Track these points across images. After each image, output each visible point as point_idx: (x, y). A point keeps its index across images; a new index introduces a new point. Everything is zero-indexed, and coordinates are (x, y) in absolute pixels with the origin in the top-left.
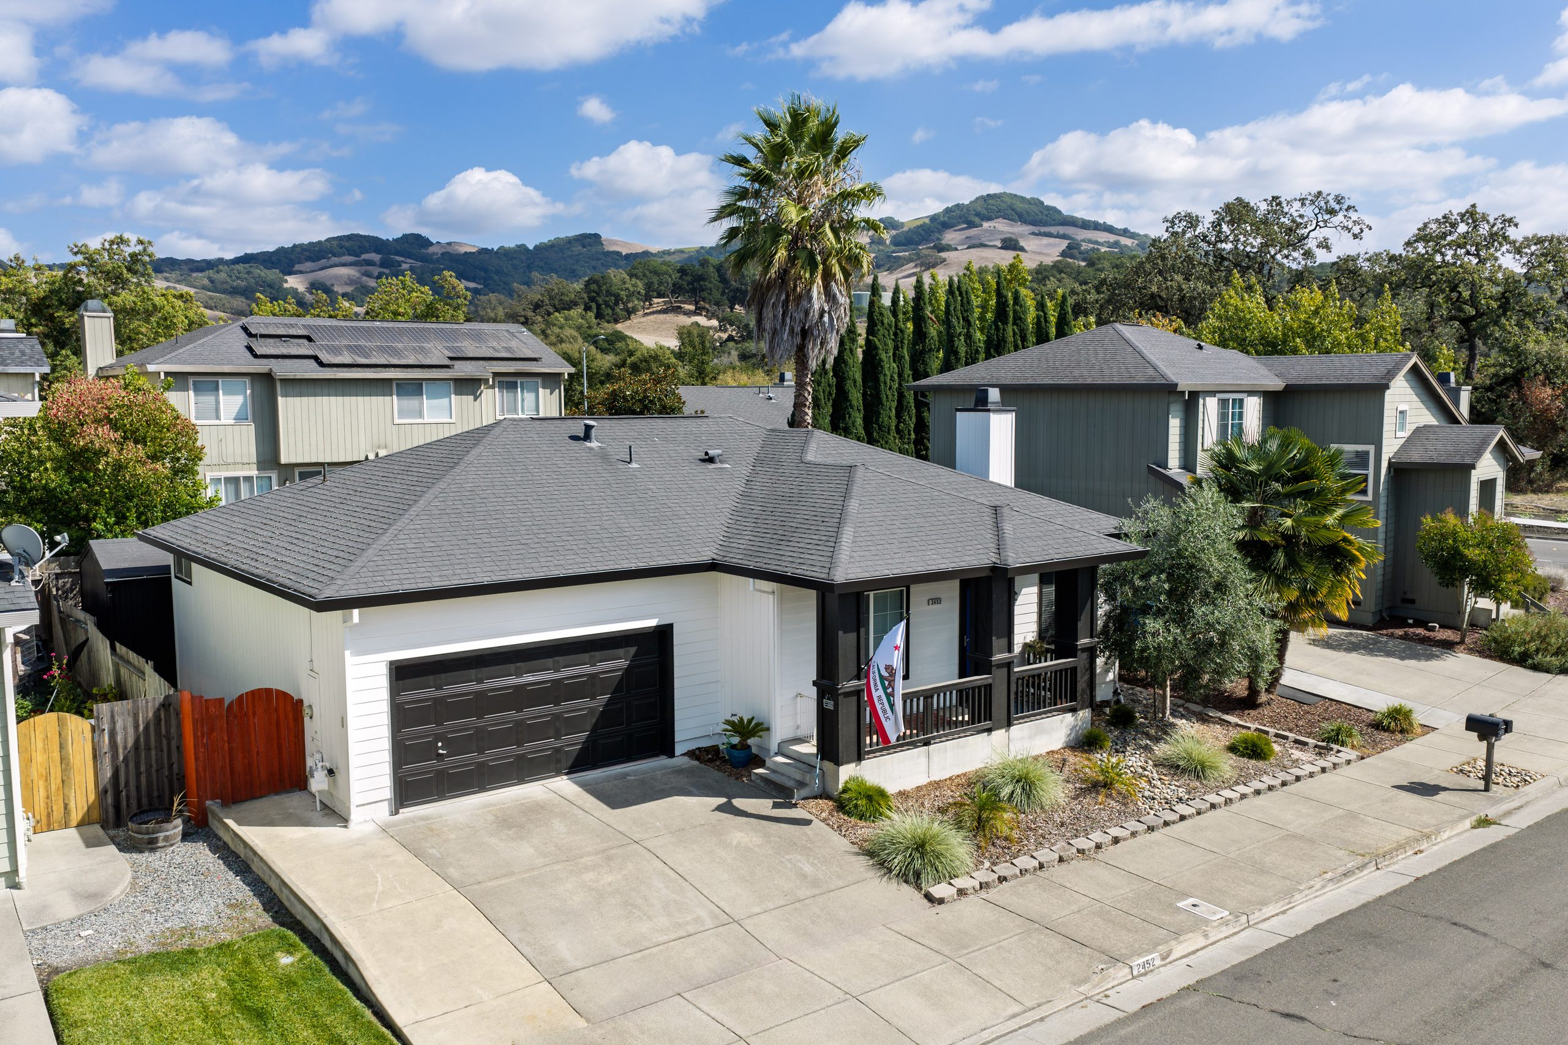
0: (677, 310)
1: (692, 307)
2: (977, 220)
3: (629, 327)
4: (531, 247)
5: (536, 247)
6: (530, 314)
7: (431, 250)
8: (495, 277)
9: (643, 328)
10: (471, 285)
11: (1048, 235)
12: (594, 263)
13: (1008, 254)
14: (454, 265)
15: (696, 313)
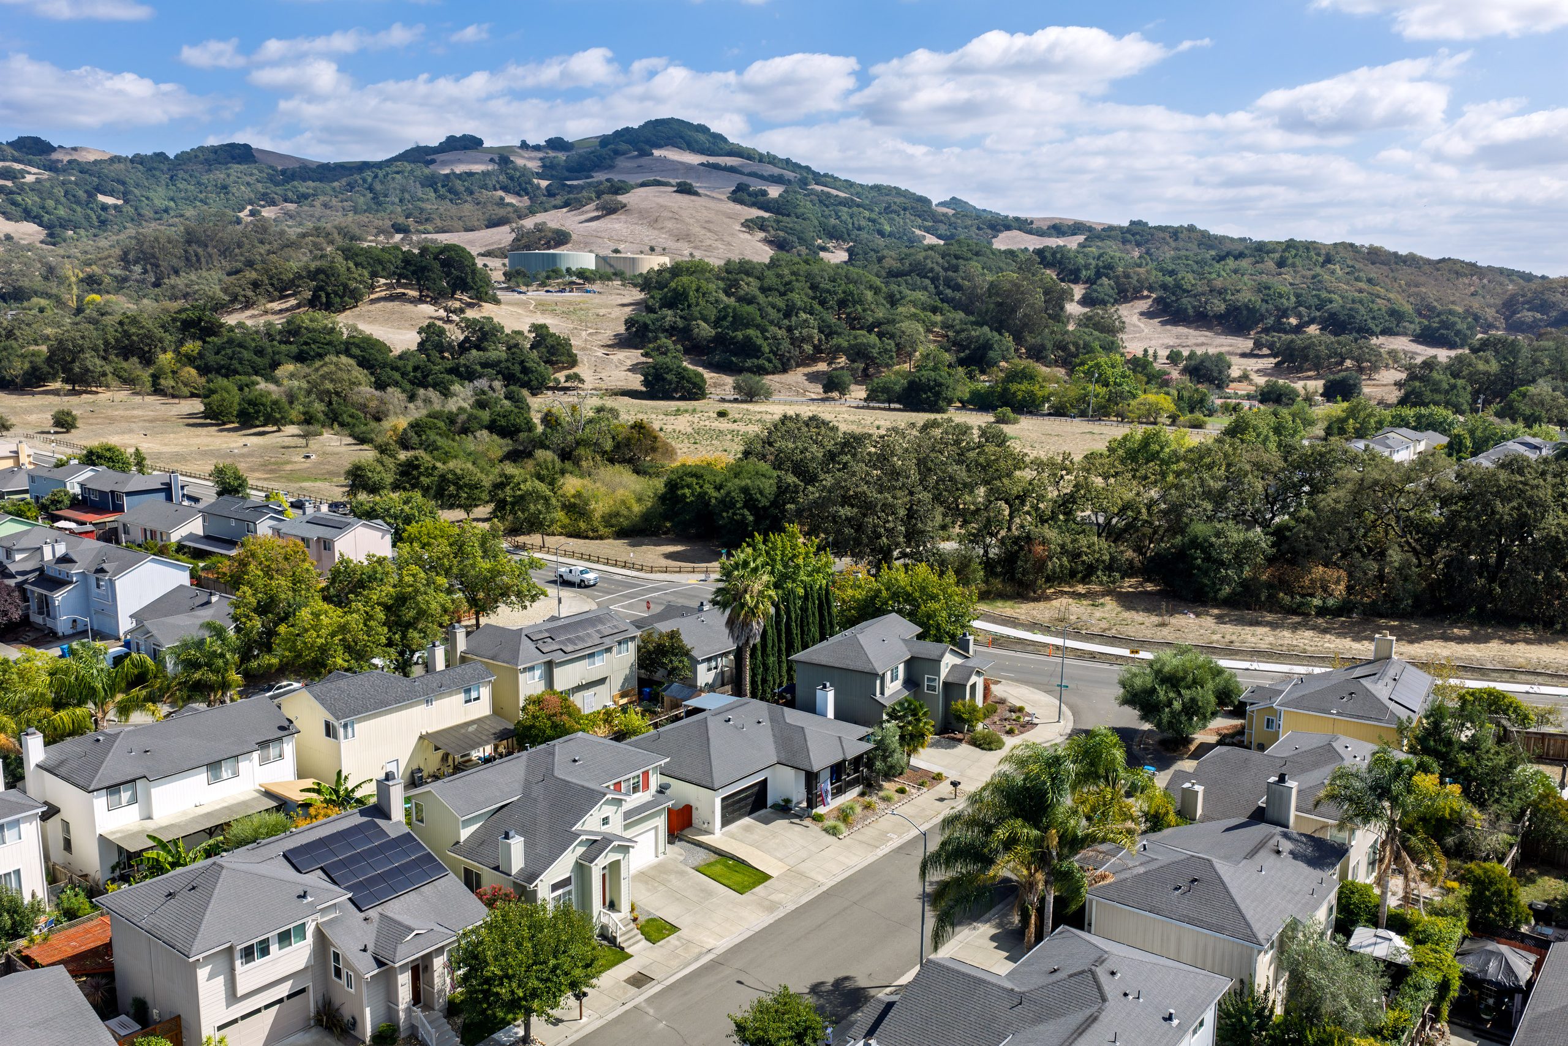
0: (401, 297)
1: (415, 294)
2: (646, 148)
3: (359, 316)
4: (172, 157)
5: (176, 157)
6: (250, 293)
7: (55, 156)
8: (137, 192)
9: (373, 320)
10: (109, 200)
11: (716, 167)
12: (248, 179)
13: (684, 200)
14: (87, 176)
15: (421, 300)
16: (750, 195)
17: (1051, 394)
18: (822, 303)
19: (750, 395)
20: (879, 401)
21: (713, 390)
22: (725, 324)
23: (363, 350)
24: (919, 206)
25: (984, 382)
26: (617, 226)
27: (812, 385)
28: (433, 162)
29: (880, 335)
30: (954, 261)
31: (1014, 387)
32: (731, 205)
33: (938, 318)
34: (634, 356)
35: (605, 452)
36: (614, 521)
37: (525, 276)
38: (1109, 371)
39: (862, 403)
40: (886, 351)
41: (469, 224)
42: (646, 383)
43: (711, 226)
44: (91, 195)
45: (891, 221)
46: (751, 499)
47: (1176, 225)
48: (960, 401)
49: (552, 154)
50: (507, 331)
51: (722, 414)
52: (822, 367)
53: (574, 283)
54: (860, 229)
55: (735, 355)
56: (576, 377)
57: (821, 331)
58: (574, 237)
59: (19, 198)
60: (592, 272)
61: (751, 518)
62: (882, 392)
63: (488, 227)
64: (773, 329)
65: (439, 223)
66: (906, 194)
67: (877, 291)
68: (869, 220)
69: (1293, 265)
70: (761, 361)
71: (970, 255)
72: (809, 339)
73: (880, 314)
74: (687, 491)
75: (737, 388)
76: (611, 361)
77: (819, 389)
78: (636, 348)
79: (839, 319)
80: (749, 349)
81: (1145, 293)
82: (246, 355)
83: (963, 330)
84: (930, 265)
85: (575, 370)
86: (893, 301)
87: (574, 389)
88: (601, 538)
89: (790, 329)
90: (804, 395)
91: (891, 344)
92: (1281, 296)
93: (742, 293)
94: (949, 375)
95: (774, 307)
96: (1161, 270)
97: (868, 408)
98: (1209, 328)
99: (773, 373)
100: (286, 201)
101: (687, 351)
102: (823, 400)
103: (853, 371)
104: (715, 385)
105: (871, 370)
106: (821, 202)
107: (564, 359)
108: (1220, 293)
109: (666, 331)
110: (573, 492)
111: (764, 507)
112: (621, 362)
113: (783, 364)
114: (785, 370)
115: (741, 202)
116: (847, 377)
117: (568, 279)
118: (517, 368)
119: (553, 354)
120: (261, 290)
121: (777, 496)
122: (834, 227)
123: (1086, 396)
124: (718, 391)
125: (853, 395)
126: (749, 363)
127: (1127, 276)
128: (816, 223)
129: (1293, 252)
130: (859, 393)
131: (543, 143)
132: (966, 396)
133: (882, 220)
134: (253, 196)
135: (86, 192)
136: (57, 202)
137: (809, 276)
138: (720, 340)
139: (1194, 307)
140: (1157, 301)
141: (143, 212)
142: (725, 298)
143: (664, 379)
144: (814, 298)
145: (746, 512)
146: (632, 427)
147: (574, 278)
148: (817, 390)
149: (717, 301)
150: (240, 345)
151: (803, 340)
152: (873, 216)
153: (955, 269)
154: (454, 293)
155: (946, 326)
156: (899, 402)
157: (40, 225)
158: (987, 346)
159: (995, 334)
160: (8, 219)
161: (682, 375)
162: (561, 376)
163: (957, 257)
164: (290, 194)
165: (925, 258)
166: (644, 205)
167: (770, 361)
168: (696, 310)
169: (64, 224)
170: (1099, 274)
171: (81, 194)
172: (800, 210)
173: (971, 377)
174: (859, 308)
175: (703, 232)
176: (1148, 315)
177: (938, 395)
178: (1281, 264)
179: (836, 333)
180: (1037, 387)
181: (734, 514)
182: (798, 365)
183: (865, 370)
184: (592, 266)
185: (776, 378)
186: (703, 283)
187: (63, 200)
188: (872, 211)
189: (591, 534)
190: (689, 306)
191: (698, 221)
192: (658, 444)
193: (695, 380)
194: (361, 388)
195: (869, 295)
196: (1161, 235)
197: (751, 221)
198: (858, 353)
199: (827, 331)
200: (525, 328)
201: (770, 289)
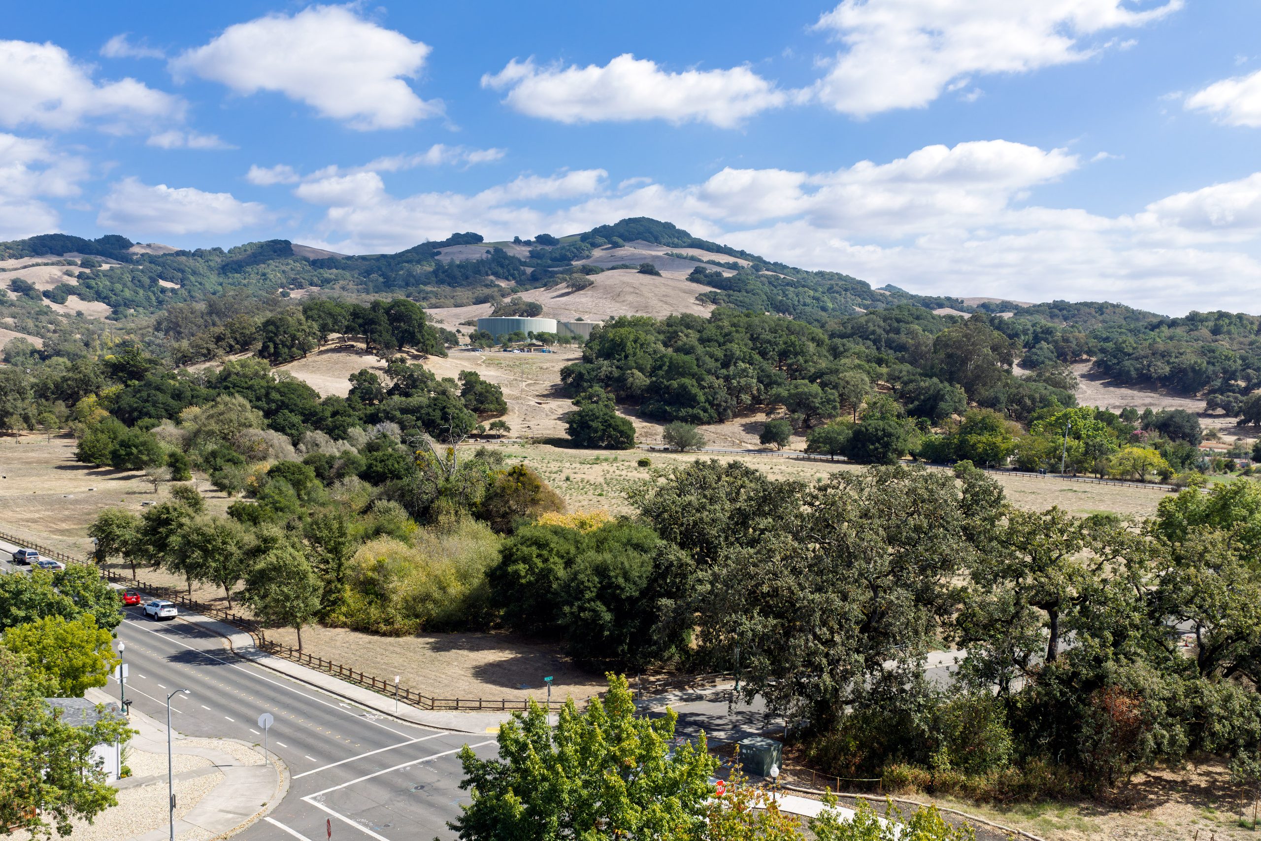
0: (350, 349)
1: (362, 346)
2: (620, 241)
4: (226, 251)
5: (229, 252)
6: (212, 346)
7: (132, 251)
8: (192, 278)
9: (315, 369)
10: (168, 285)
11: (679, 256)
12: (284, 268)
13: (646, 279)
14: (153, 266)
15: (368, 352)
16: (706, 276)
17: (1017, 446)
18: (763, 354)
19: (681, 445)
20: (820, 453)
21: (643, 439)
22: (661, 373)
23: (282, 394)
24: (860, 289)
25: (936, 434)
26: (584, 300)
27: (749, 436)
28: (439, 253)
29: (823, 385)
30: (896, 324)
31: (973, 438)
32: (689, 283)
33: (884, 370)
34: (566, 406)
35: (472, 505)
36: (420, 608)
37: (489, 338)
38: (1081, 423)
39: (802, 455)
40: (829, 401)
41: (459, 301)
42: (570, 431)
43: (668, 299)
44: (154, 281)
45: (833, 300)
46: (610, 585)
47: (1101, 301)
48: (912, 454)
49: (539, 247)
50: (439, 378)
51: (643, 463)
52: (761, 417)
53: (534, 345)
54: (805, 305)
55: (669, 404)
56: (502, 425)
57: (760, 381)
58: (545, 309)
59: (93, 283)
60: (551, 335)
61: (608, 617)
62: (825, 443)
63: (474, 304)
64: (711, 378)
65: (433, 301)
66: (847, 279)
67: (819, 343)
68: (814, 298)
69: (1229, 333)
70: (695, 411)
71: (911, 319)
72: (747, 389)
73: (823, 364)
74: (522, 567)
75: (668, 437)
76: (543, 410)
77: (756, 439)
78: (570, 398)
79: (780, 369)
80: (684, 398)
81: (1085, 357)
82: (161, 397)
83: (911, 381)
84: (871, 328)
85: (504, 418)
86: (836, 353)
87: (499, 437)
88: (397, 634)
89: (727, 379)
90: (739, 445)
91: (834, 394)
92: (1228, 358)
93: (680, 343)
94: (900, 425)
95: (711, 356)
96: (1096, 337)
97: (809, 459)
98: (1154, 389)
99: (709, 423)
100: (311, 284)
101: (619, 401)
102: (760, 451)
103: (793, 421)
104: (647, 435)
105: (813, 422)
106: (770, 283)
107: (492, 407)
108: (1163, 356)
109: (602, 381)
110: (373, 562)
111: (630, 598)
112: (552, 411)
113: (719, 414)
114: (721, 421)
115: (698, 281)
116: (786, 428)
117: (529, 341)
118: (438, 414)
119: (482, 403)
120: (223, 343)
121: (652, 581)
122: (781, 301)
123: (1056, 449)
124: (649, 441)
125: (793, 446)
126: (683, 412)
127: (1066, 340)
128: (765, 298)
129: (1227, 321)
130: (799, 444)
131: (533, 239)
132: (918, 448)
133: (825, 298)
134: (285, 281)
135: (150, 278)
136: (125, 285)
137: (749, 327)
138: (654, 389)
139: (1136, 369)
140: (1098, 364)
141: (193, 294)
142: (663, 349)
143: (589, 427)
144: (752, 349)
145: (601, 607)
146: (510, 474)
147: (534, 341)
148: (754, 441)
149: (655, 352)
150: (158, 388)
151: (741, 389)
152: (817, 295)
153: (897, 331)
154: (400, 347)
155: (892, 378)
156: (842, 453)
157: (108, 304)
158: (938, 397)
159: (946, 384)
160: (82, 299)
161: (609, 424)
162: (487, 424)
163: (898, 321)
164: (315, 279)
165: (867, 322)
166: (609, 282)
167: (705, 411)
168: (631, 361)
169: (127, 304)
170: (1037, 339)
171: (146, 281)
172: (749, 287)
173: (923, 428)
174: (801, 360)
175: (660, 304)
176: (1090, 377)
177: (887, 445)
178: (1216, 331)
179: (776, 383)
180: (999, 439)
181: (582, 609)
182: (735, 416)
183: (806, 421)
184: (554, 330)
185: (712, 428)
186: (642, 336)
187: (129, 284)
188: (816, 290)
189: (383, 627)
190: (626, 357)
191: (656, 295)
192: (541, 495)
193: (622, 428)
194: (251, 431)
195: (812, 347)
196: (1087, 310)
197: (705, 295)
198: (798, 403)
199: (766, 381)
200: (455, 376)
201: (709, 340)
